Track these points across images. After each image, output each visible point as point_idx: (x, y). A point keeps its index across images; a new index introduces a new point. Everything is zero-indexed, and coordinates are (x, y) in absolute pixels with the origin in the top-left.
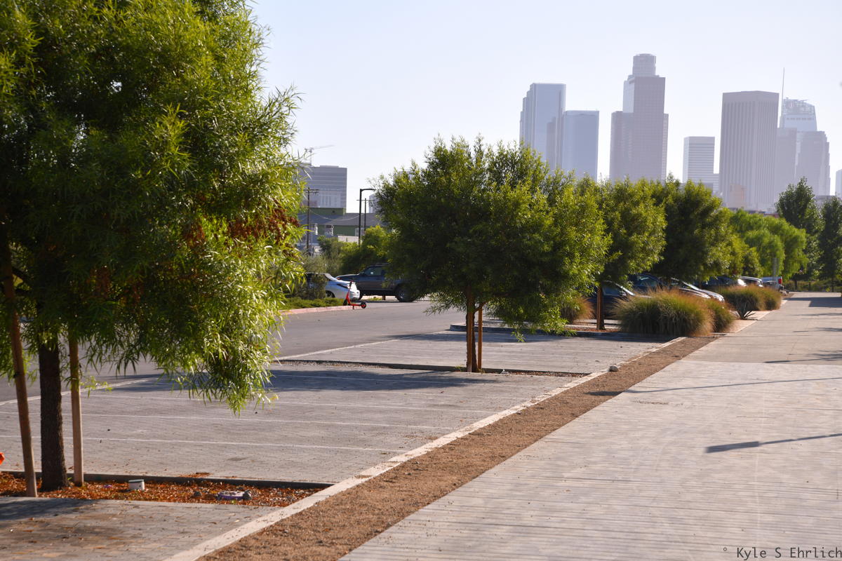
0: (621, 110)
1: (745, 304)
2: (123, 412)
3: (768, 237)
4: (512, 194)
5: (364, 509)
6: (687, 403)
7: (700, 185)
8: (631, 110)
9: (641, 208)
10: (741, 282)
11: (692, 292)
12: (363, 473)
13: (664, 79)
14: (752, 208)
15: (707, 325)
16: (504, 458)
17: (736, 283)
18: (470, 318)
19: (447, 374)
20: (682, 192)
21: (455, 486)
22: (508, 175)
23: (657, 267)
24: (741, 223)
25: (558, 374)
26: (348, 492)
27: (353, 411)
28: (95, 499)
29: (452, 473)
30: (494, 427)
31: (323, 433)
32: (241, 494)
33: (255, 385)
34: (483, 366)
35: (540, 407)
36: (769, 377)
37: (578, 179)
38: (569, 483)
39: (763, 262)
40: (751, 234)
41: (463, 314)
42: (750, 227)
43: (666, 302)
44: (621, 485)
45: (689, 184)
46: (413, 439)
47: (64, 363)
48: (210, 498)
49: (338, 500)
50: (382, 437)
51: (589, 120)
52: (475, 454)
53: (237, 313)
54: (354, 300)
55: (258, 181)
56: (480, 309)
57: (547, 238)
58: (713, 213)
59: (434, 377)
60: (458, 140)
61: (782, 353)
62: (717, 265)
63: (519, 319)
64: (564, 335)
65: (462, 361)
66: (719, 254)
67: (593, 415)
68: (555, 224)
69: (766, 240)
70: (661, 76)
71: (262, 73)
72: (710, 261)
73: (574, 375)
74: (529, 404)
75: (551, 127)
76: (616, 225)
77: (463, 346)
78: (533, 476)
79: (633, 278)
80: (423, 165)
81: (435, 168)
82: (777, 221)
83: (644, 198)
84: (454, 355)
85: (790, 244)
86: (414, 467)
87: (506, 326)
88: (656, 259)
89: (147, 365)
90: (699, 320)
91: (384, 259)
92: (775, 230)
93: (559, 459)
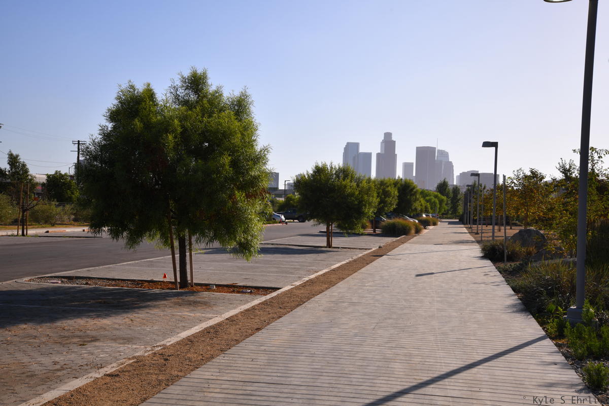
0: (380, 152)
1: (426, 223)
2: (204, 261)
3: (433, 199)
4: (344, 183)
5: (295, 296)
6: (408, 259)
7: (410, 180)
8: (383, 152)
9: (389, 188)
10: (424, 216)
11: (406, 219)
12: (293, 284)
13: (395, 141)
14: (427, 188)
15: (413, 231)
16: (344, 279)
17: (422, 216)
18: (328, 228)
19: (320, 249)
20: (403, 183)
21: (327, 289)
22: (341, 175)
23: (395, 209)
24: (424, 194)
25: (360, 249)
26: (289, 291)
27: (287, 262)
28: (198, 292)
29: (325, 284)
30: (339, 268)
31: (276, 270)
32: (249, 291)
33: (255, 252)
34: (333, 246)
35: (355, 261)
36: (435, 250)
37: (367, 178)
38: (368, 288)
39: (431, 208)
40: (427, 198)
41: (325, 227)
42: (427, 196)
43: (398, 222)
44: (387, 288)
45: (406, 180)
46: (310, 272)
47: (187, 243)
48: (238, 292)
49: (285, 293)
50: (298, 271)
51: (368, 156)
52: (333, 277)
53: (248, 226)
55: (256, 178)
56: (332, 225)
57: (357, 199)
58: (414, 190)
59: (315, 250)
60: (324, 163)
61: (440, 241)
62: (416, 209)
63: (346, 228)
64: (362, 234)
65: (325, 244)
66: (417, 205)
67: (374, 263)
68: (359, 194)
69: (433, 200)
70: (394, 140)
71: (258, 139)
72: (413, 208)
73: (366, 249)
74: (351, 260)
75: (354, 158)
76: (380, 195)
77: (325, 238)
78: (355, 285)
79: (386, 214)
80: (311, 172)
81: (315, 173)
82: (436, 193)
83: (390, 185)
84: (322, 242)
85: (441, 201)
86: (311, 282)
87: (341, 231)
88: (395, 207)
89: (216, 244)
90: (410, 229)
91: (296, 207)
92: (436, 197)
93: (363, 279)
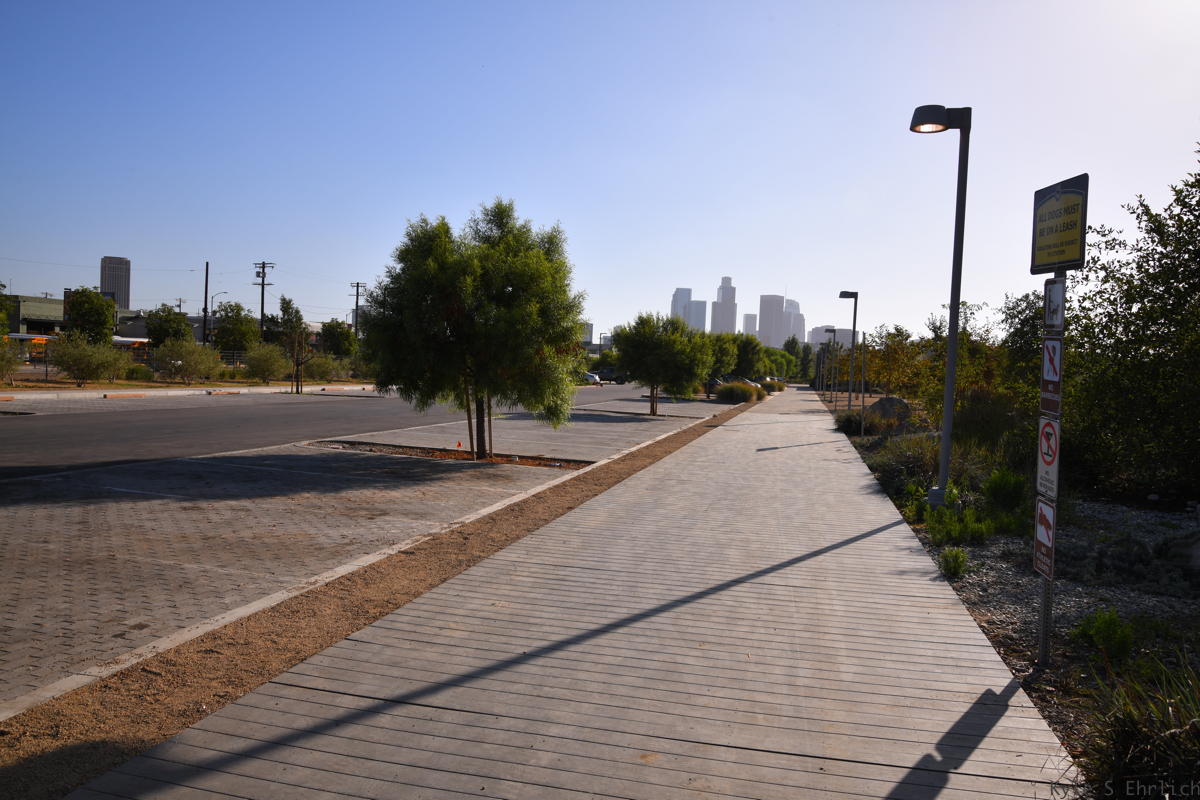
0: (716, 300)
1: (770, 388)
3: (780, 360)
5: (612, 472)
6: (747, 431)
7: (751, 335)
8: (720, 301)
9: (727, 345)
10: (768, 379)
11: (747, 383)
12: (611, 457)
13: (735, 289)
14: (773, 346)
15: (755, 397)
17: (766, 379)
18: (652, 392)
19: (641, 416)
20: (744, 339)
21: (651, 463)
23: (733, 371)
24: (769, 353)
25: (690, 418)
28: (498, 463)
29: (648, 458)
32: (559, 464)
34: (658, 413)
35: (684, 432)
36: (781, 420)
37: (700, 332)
39: (777, 370)
40: (772, 358)
41: (649, 390)
42: (772, 355)
43: (737, 387)
45: (746, 335)
48: (546, 466)
49: (602, 468)
51: (703, 304)
54: (597, 383)
56: (657, 388)
58: (758, 348)
61: (786, 410)
62: (758, 371)
63: (674, 392)
64: (693, 400)
65: (648, 411)
66: (760, 366)
70: (734, 286)
72: (755, 369)
73: (697, 418)
74: (679, 430)
75: (685, 308)
76: (717, 353)
77: (649, 405)
79: (723, 376)
81: (638, 325)
82: (783, 352)
83: (728, 341)
84: (644, 408)
85: (789, 362)
87: (669, 396)
88: (733, 367)
90: (751, 395)
91: (611, 365)
92: (783, 356)
